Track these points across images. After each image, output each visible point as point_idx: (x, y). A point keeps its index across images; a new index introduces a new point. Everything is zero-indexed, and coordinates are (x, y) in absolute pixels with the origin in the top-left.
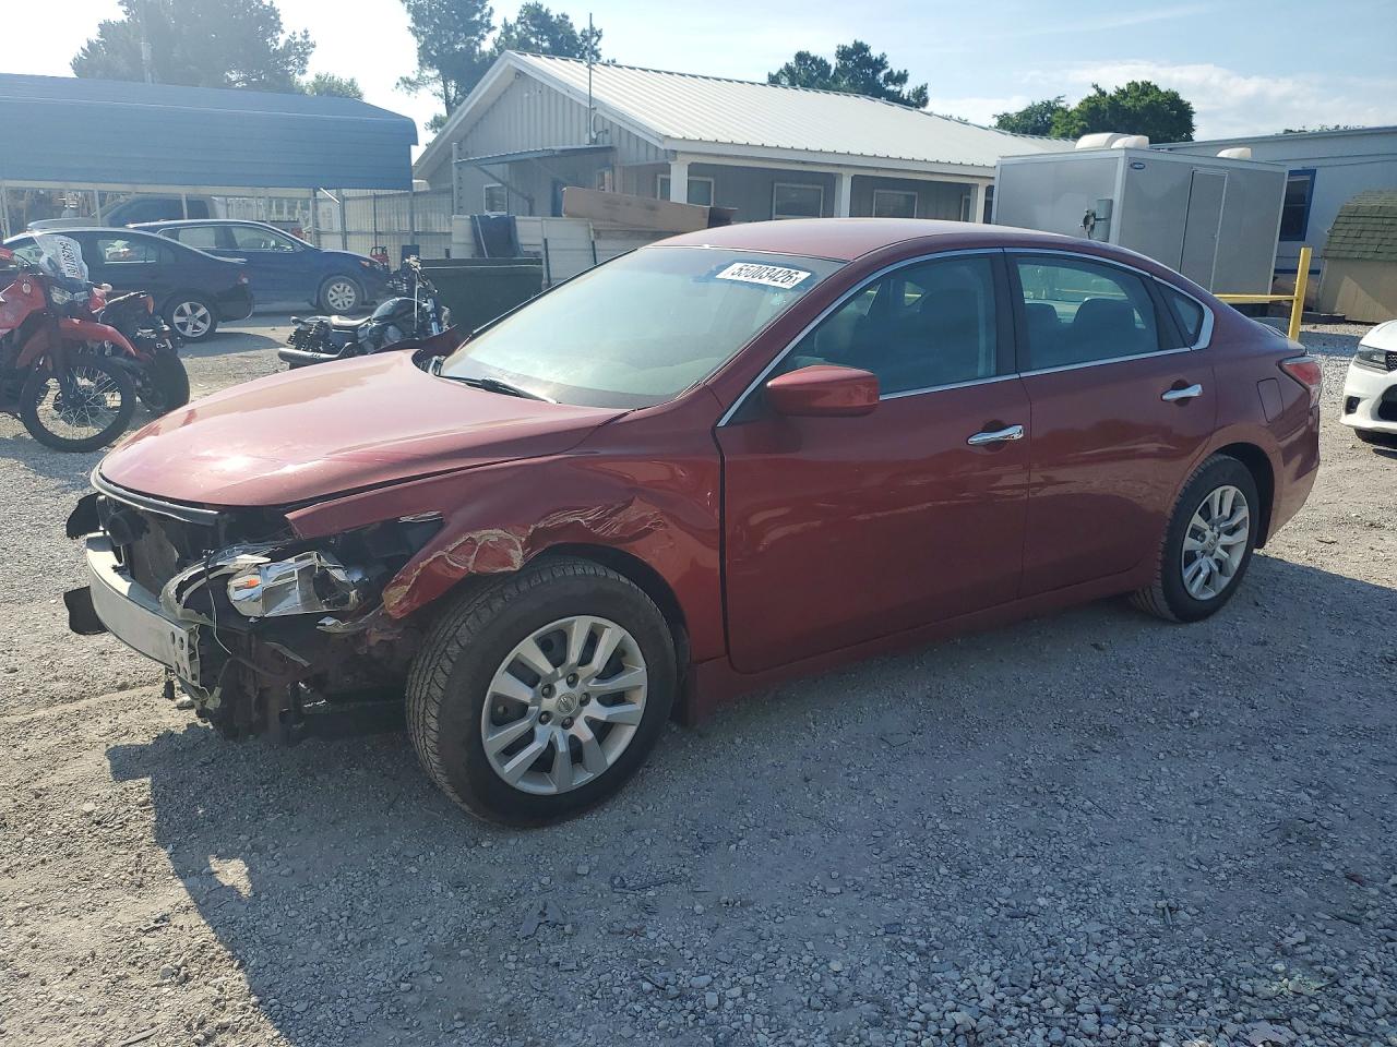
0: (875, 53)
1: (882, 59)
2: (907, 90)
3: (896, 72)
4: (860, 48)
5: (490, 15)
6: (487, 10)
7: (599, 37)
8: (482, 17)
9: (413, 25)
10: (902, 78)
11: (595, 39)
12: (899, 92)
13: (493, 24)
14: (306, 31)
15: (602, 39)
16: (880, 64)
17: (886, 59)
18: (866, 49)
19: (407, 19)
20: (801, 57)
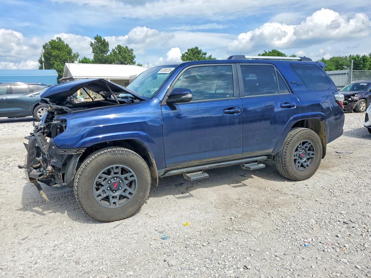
11: (132, 51)
13: (109, 49)
16: (200, 51)
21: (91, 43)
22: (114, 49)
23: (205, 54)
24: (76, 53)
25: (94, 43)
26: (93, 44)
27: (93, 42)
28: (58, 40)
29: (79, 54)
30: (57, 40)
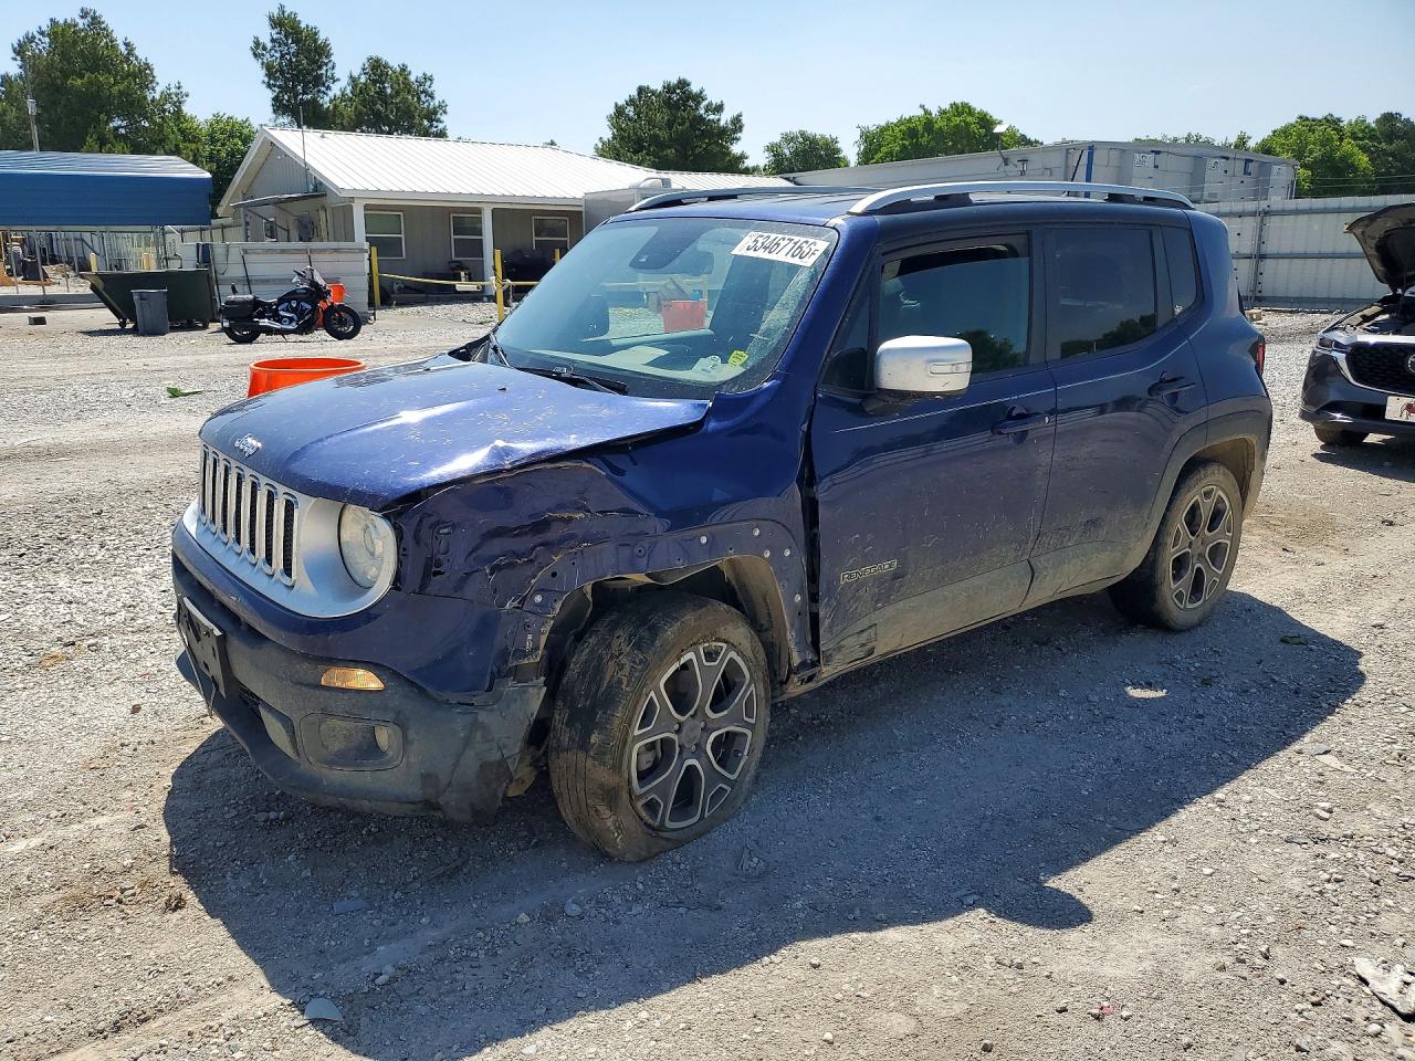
0: (695, 88)
1: (701, 93)
3: (714, 103)
4: (683, 84)
5: (333, 68)
6: (330, 65)
8: (327, 71)
9: (266, 79)
11: (428, 83)
12: (719, 120)
13: (336, 76)
14: (179, 83)
16: (699, 98)
17: (704, 93)
18: (687, 85)
19: (261, 74)
20: (641, 90)
21: (257, 43)
22: (355, 74)
23: (719, 108)
24: (172, 86)
25: (269, 45)
26: (264, 48)
27: (266, 40)
28: (86, 21)
29: (184, 90)
30: (81, 23)
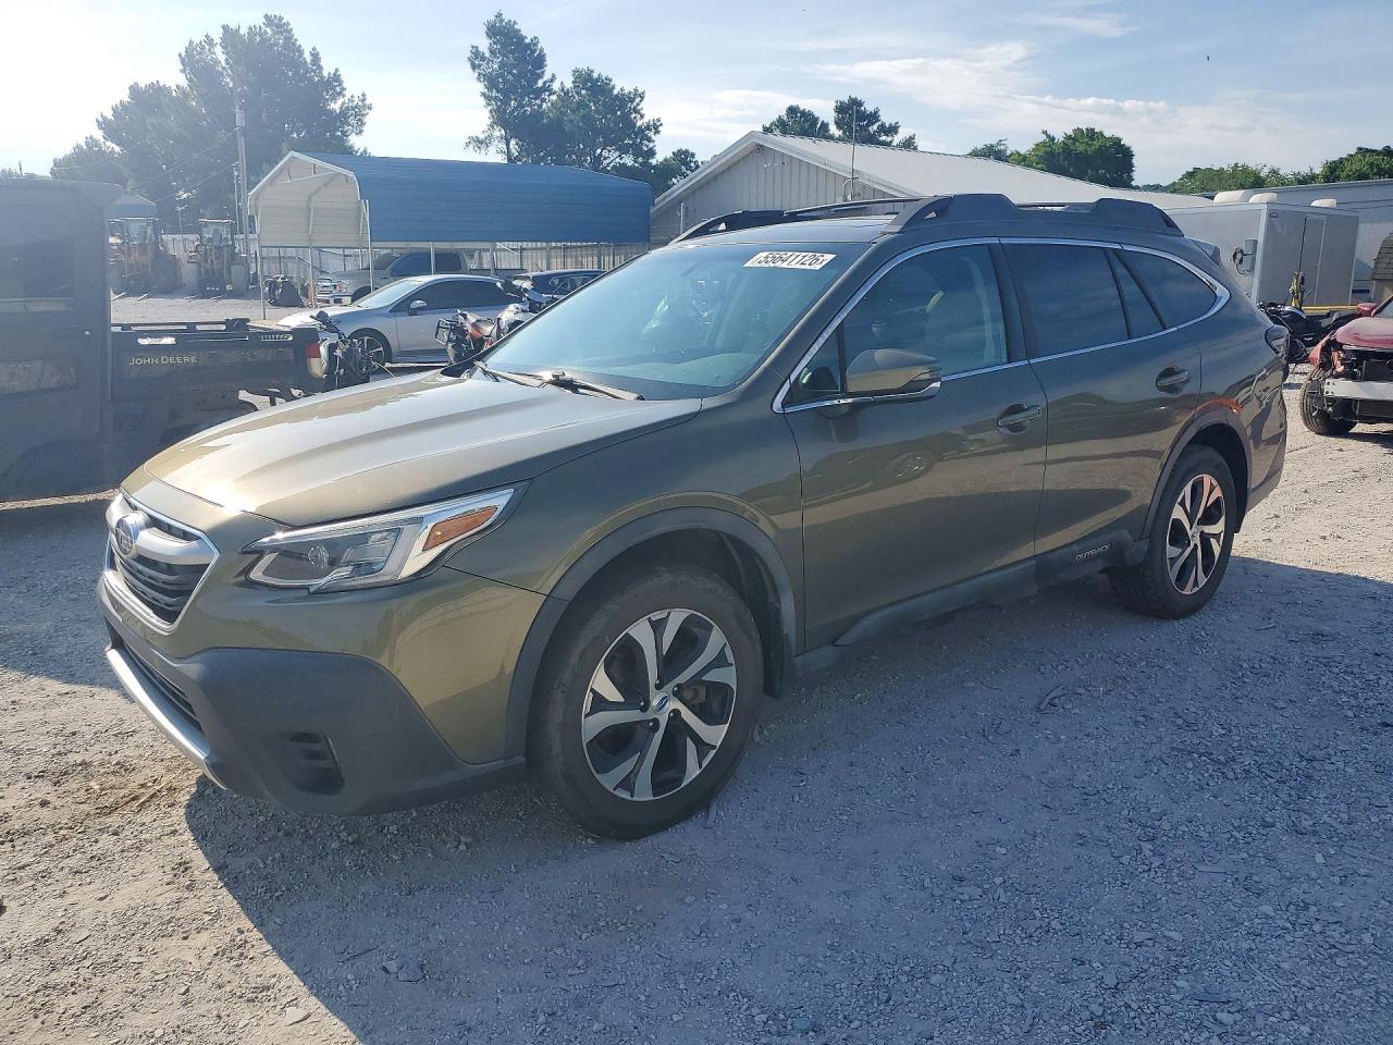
1: (876, 113)
2: (897, 139)
5: (551, 81)
6: (548, 77)
7: (642, 98)
8: (544, 83)
9: (484, 92)
10: (893, 130)
11: (638, 100)
13: (553, 88)
14: (364, 95)
15: (645, 99)
18: (860, 104)
21: (475, 53)
24: (358, 98)
25: (487, 55)
26: (483, 59)
27: (484, 50)
28: (270, 29)
